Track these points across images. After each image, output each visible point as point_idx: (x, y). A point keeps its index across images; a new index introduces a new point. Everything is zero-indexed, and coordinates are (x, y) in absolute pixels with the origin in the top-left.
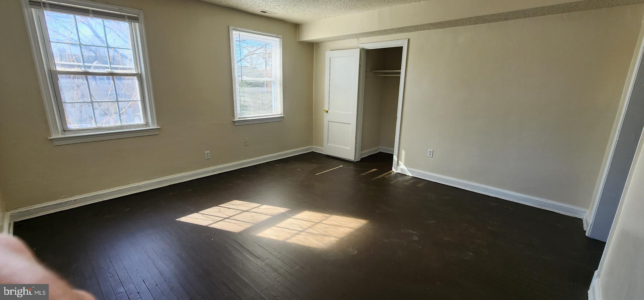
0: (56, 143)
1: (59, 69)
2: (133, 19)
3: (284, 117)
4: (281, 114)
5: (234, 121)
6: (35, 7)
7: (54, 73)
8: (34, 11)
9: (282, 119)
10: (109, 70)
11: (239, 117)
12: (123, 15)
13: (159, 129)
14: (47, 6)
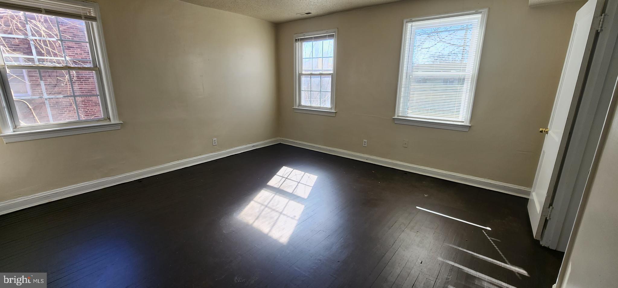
0: (295, 111)
1: (304, 72)
2: (331, 36)
3: (470, 127)
4: (463, 122)
5: (393, 118)
6: (297, 42)
7: (300, 75)
8: (298, 44)
9: (467, 130)
10: (321, 72)
11: (400, 115)
12: (326, 35)
13: (336, 112)
14: (299, 40)
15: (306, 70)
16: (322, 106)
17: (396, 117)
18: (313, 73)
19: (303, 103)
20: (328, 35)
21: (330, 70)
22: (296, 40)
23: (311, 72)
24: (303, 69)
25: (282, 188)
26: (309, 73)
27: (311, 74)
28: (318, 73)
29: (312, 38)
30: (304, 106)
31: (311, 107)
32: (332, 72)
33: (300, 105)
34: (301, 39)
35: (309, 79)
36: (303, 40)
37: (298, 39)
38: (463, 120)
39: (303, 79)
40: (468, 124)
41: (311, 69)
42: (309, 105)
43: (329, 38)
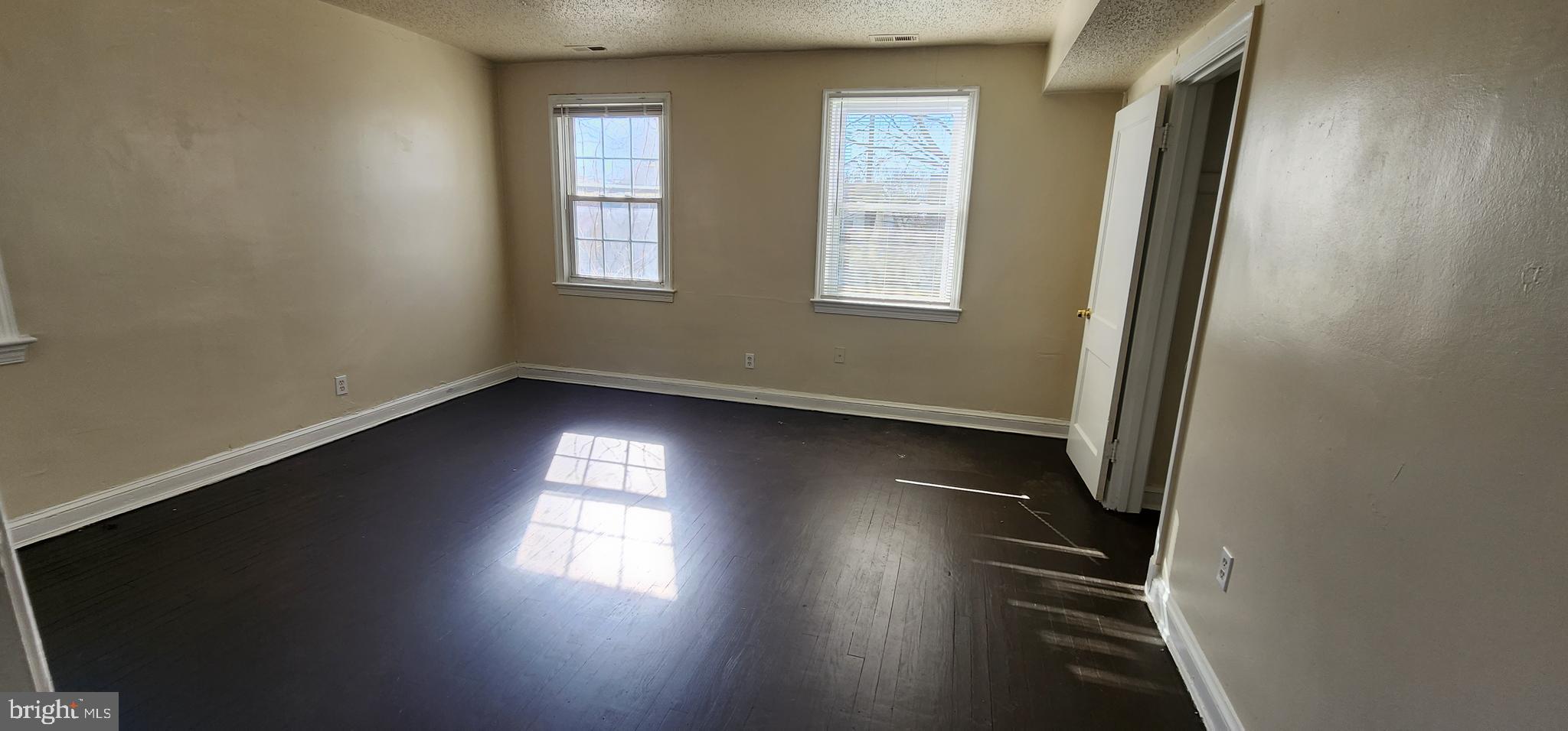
0: (561, 291)
1: (580, 193)
2: (654, 110)
3: (960, 312)
4: (948, 304)
5: (812, 302)
6: (558, 115)
7: (571, 199)
8: (561, 121)
9: (955, 319)
10: (629, 194)
11: (826, 294)
12: (642, 107)
13: (674, 293)
14: (567, 111)
15: (584, 189)
16: (635, 277)
17: (817, 299)
18: (608, 195)
19: (582, 270)
20: (648, 106)
21: (654, 191)
22: (558, 111)
23: (602, 193)
24: (579, 183)
25: (588, 482)
26: (596, 194)
27: (602, 199)
28: (621, 195)
30: (586, 278)
31: (605, 280)
32: (658, 196)
33: (573, 275)
34: (570, 108)
35: (597, 210)
36: (575, 111)
37: (564, 109)
38: (948, 301)
39: (580, 210)
40: (956, 308)
41: (602, 185)
42: (601, 275)
43: (648, 112)
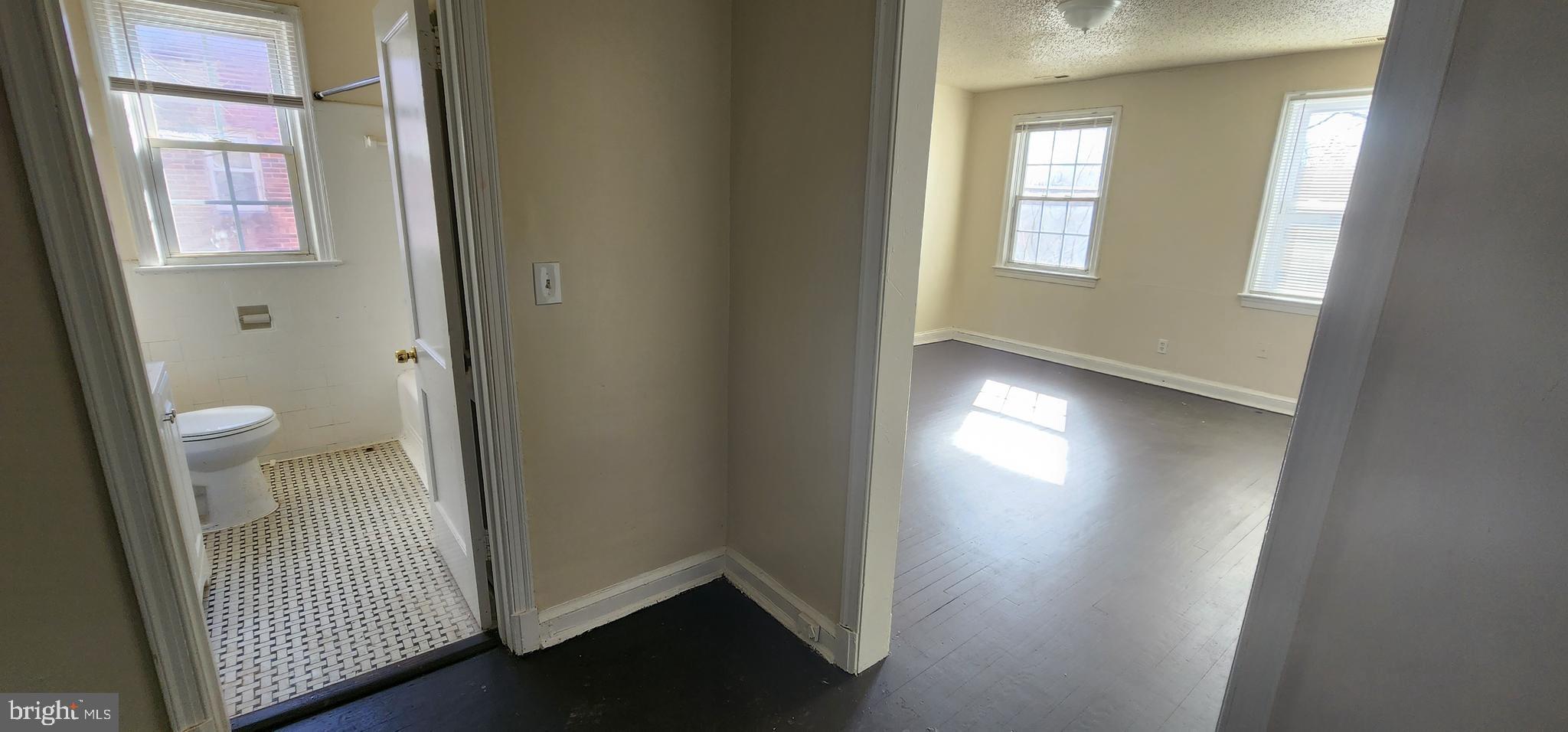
0: (998, 273)
1: (1026, 194)
2: (1104, 122)
5: (1238, 296)
6: (1019, 131)
7: (1018, 199)
8: (1020, 136)
10: (1069, 195)
11: (1255, 289)
13: (1097, 280)
14: (1026, 128)
15: (1031, 190)
17: (1245, 293)
18: (1050, 195)
19: (1018, 257)
20: (1098, 120)
21: (1093, 191)
22: (1019, 128)
23: (1045, 194)
24: (1027, 185)
26: (1039, 195)
27: (1045, 199)
28: (1062, 195)
29: (1058, 123)
30: (1020, 263)
31: (1036, 266)
32: (1095, 195)
33: (1009, 261)
34: (1030, 125)
35: (1039, 208)
36: (1033, 127)
37: (1024, 126)
39: (1024, 208)
41: (1046, 187)
42: (1034, 262)
43: (1098, 125)
